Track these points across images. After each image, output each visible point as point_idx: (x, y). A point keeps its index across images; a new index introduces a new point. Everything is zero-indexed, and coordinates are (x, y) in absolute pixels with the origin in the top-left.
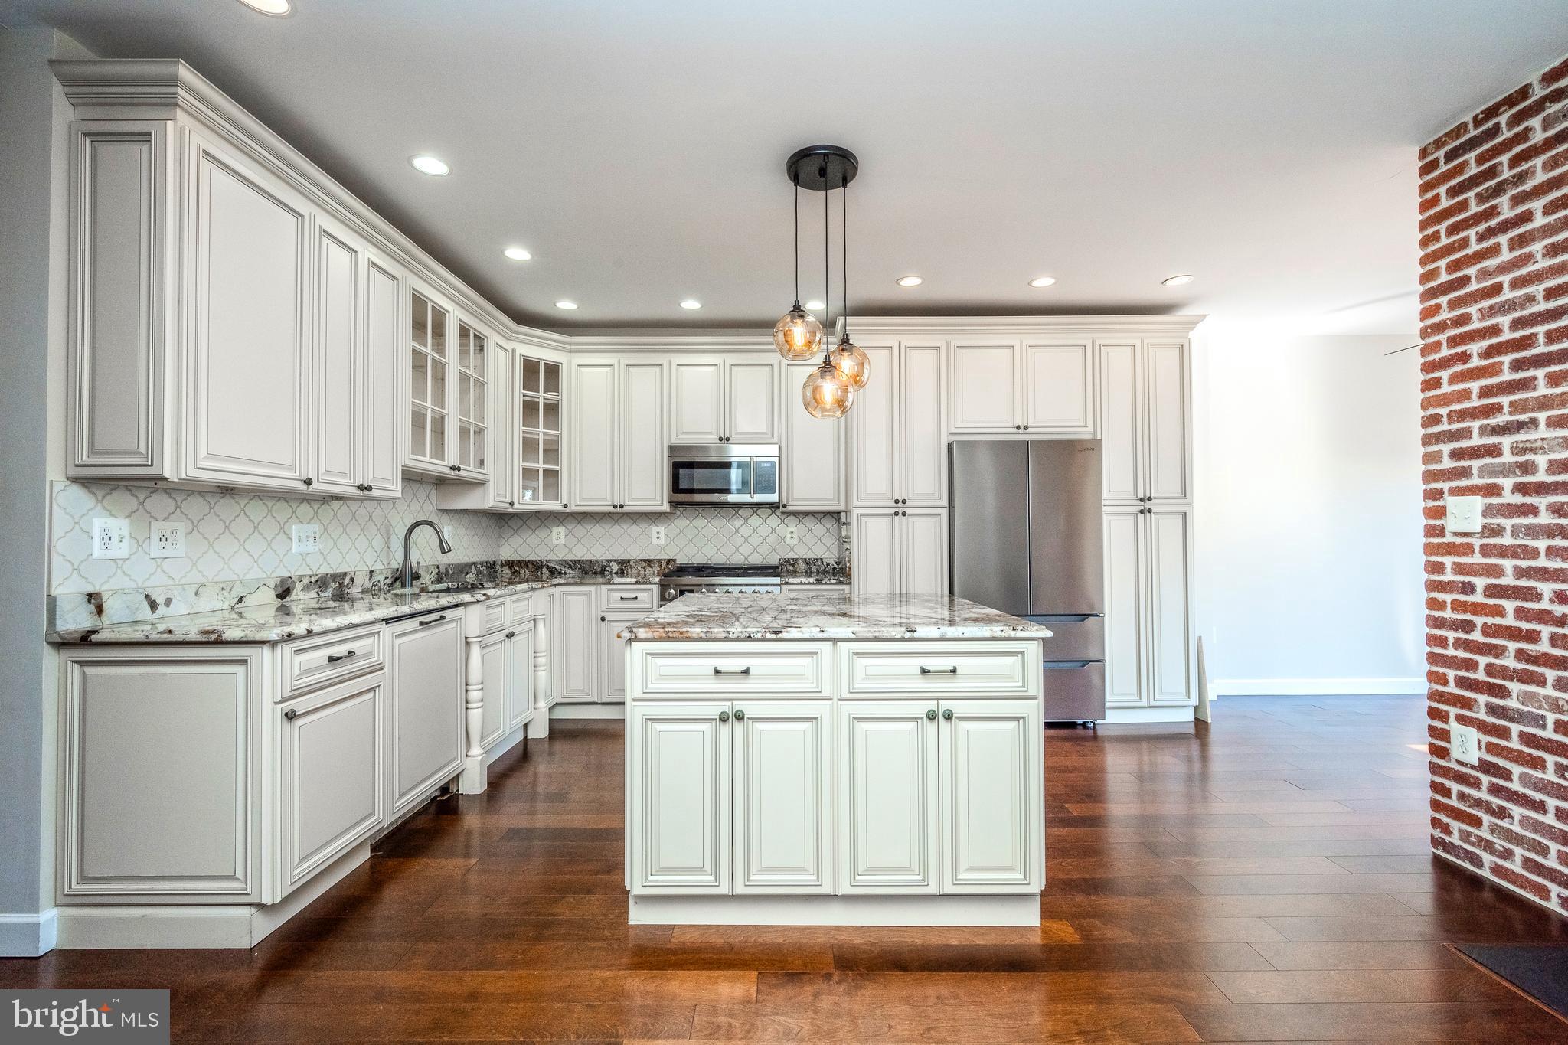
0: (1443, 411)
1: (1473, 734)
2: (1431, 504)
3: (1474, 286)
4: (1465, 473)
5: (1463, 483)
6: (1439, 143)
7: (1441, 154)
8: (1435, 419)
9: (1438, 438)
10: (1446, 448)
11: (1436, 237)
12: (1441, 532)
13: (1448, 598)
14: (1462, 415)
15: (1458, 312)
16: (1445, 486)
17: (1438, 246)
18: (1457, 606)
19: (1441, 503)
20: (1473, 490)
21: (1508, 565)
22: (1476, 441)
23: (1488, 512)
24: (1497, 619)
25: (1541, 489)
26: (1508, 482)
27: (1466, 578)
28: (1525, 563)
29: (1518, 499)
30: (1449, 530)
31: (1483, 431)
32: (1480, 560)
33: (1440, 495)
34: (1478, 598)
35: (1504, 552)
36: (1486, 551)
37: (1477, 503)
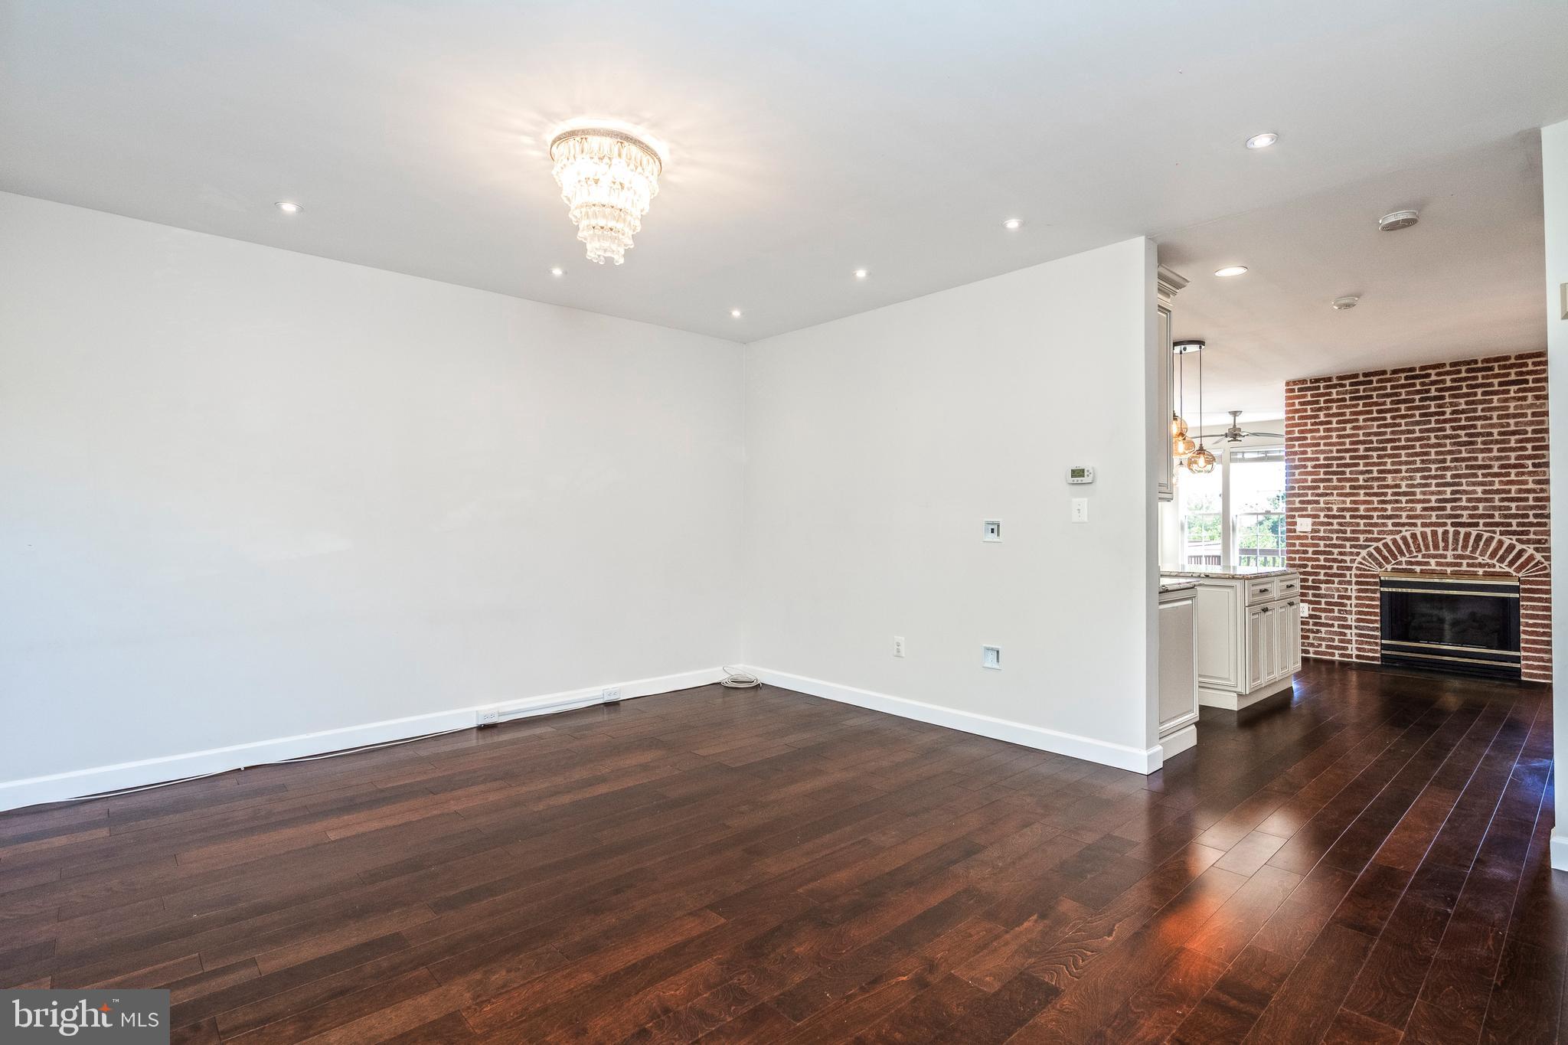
0: (1297, 485)
1: (1306, 605)
2: (1289, 520)
3: (1309, 441)
4: (1306, 509)
5: (1304, 513)
6: (1295, 383)
7: (1296, 387)
8: (1293, 488)
9: (1294, 495)
10: (1297, 500)
11: (1293, 418)
12: (1295, 531)
13: (1297, 556)
14: (1304, 488)
15: (1302, 449)
16: (1297, 514)
17: (1293, 422)
18: (1300, 559)
19: (1295, 520)
20: (1308, 516)
21: (1322, 543)
22: (1310, 498)
23: (1314, 524)
24: (1317, 563)
25: (1334, 517)
26: (1322, 514)
27: (1305, 548)
28: (1328, 542)
29: (1326, 520)
30: (1297, 530)
31: (1312, 494)
32: (1310, 541)
33: (1294, 517)
34: (1310, 555)
35: (1320, 539)
36: (1313, 538)
37: (1310, 521)
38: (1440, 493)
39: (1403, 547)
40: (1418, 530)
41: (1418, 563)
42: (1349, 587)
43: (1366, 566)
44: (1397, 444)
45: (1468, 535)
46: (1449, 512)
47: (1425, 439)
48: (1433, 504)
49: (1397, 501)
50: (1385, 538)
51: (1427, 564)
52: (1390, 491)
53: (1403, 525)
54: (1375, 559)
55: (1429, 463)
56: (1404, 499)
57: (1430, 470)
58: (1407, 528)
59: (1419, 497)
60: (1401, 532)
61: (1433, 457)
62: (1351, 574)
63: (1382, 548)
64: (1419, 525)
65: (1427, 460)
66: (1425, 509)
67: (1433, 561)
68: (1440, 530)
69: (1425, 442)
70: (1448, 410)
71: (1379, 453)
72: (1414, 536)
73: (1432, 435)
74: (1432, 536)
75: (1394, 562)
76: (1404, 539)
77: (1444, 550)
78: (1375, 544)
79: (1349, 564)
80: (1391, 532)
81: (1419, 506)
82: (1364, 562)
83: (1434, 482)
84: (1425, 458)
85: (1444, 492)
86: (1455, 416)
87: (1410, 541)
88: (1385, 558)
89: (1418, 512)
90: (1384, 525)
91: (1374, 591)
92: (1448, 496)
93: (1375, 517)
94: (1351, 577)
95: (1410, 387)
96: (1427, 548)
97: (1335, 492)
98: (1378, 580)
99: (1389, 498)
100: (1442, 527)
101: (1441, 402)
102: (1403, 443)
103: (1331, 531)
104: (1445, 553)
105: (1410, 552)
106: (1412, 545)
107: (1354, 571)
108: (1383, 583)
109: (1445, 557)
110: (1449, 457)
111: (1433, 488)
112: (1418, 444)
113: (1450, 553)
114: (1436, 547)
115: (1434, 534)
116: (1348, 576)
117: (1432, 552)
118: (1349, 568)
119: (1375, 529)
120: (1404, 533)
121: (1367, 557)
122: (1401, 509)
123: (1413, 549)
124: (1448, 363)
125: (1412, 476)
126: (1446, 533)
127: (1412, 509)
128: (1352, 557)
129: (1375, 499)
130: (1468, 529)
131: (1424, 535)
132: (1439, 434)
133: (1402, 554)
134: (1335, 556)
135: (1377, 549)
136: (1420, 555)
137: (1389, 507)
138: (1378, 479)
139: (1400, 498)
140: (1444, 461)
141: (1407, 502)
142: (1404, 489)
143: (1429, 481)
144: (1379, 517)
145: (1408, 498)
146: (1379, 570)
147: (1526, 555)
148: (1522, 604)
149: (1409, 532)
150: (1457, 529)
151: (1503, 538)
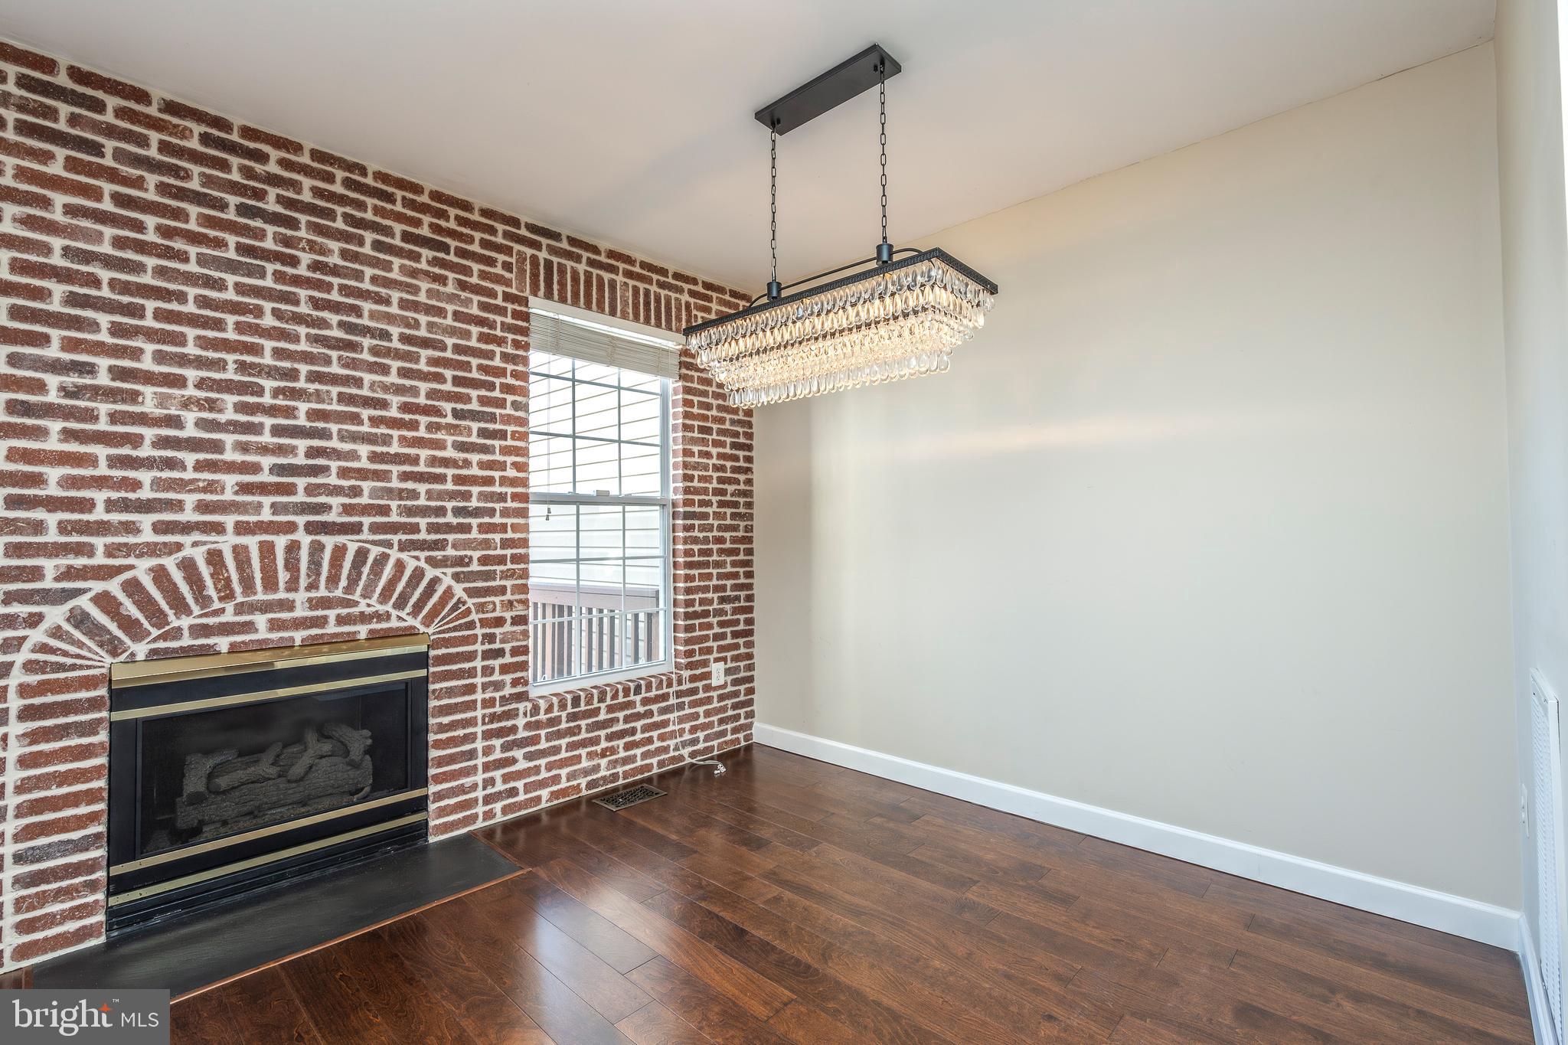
38: (280, 450)
39: (184, 588)
40: (226, 543)
41: (226, 629)
43: (64, 655)
44: (174, 306)
45: (339, 552)
46: (300, 497)
47: (251, 312)
48: (265, 477)
49: (171, 464)
50: (131, 567)
51: (249, 627)
52: (149, 433)
53: (186, 528)
54: (95, 630)
55: (259, 374)
56: (190, 458)
57: (259, 391)
58: (197, 536)
59: (230, 455)
60: (179, 547)
61: (268, 360)
63: (121, 597)
64: (230, 527)
65: (252, 365)
66: (245, 488)
67: (261, 620)
68: (281, 542)
69: (249, 319)
70: (306, 258)
71: (118, 318)
72: (215, 558)
73: (268, 306)
74: (262, 558)
75: (155, 632)
76: (188, 567)
77: (288, 590)
78: (97, 586)
80: (152, 550)
81: (230, 480)
82: (54, 644)
83: (268, 422)
84: (249, 359)
85: (292, 450)
86: (318, 276)
87: (205, 571)
88: (130, 626)
89: (228, 496)
90: (130, 528)
92: (300, 460)
93: (100, 507)
95: (214, 167)
96: (248, 585)
98: (102, 691)
99: (146, 451)
100: (286, 533)
101: (289, 233)
102: (190, 308)
104: (291, 596)
105: (203, 600)
106: (209, 582)
107: (19, 677)
108: (121, 697)
109: (289, 606)
110: (304, 369)
111: (266, 438)
112: (231, 319)
113: (301, 597)
114: (270, 583)
115: (267, 550)
117: (261, 596)
119: (99, 542)
120: (187, 552)
121: (66, 628)
122: (181, 485)
123: (210, 592)
124: (308, 145)
125: (214, 401)
126: (293, 548)
127: (211, 487)
129: (101, 452)
130: (341, 539)
131: (240, 553)
132: (283, 307)
133: (181, 607)
135: (105, 601)
136: (230, 607)
137: (145, 476)
138: (110, 394)
139: (180, 455)
140: (293, 375)
141: (199, 466)
142: (190, 431)
143: (256, 419)
144: (111, 505)
145: (202, 456)
146: (108, 660)
147: (440, 590)
148: (431, 687)
149: (205, 548)
150: (318, 538)
151: (404, 556)
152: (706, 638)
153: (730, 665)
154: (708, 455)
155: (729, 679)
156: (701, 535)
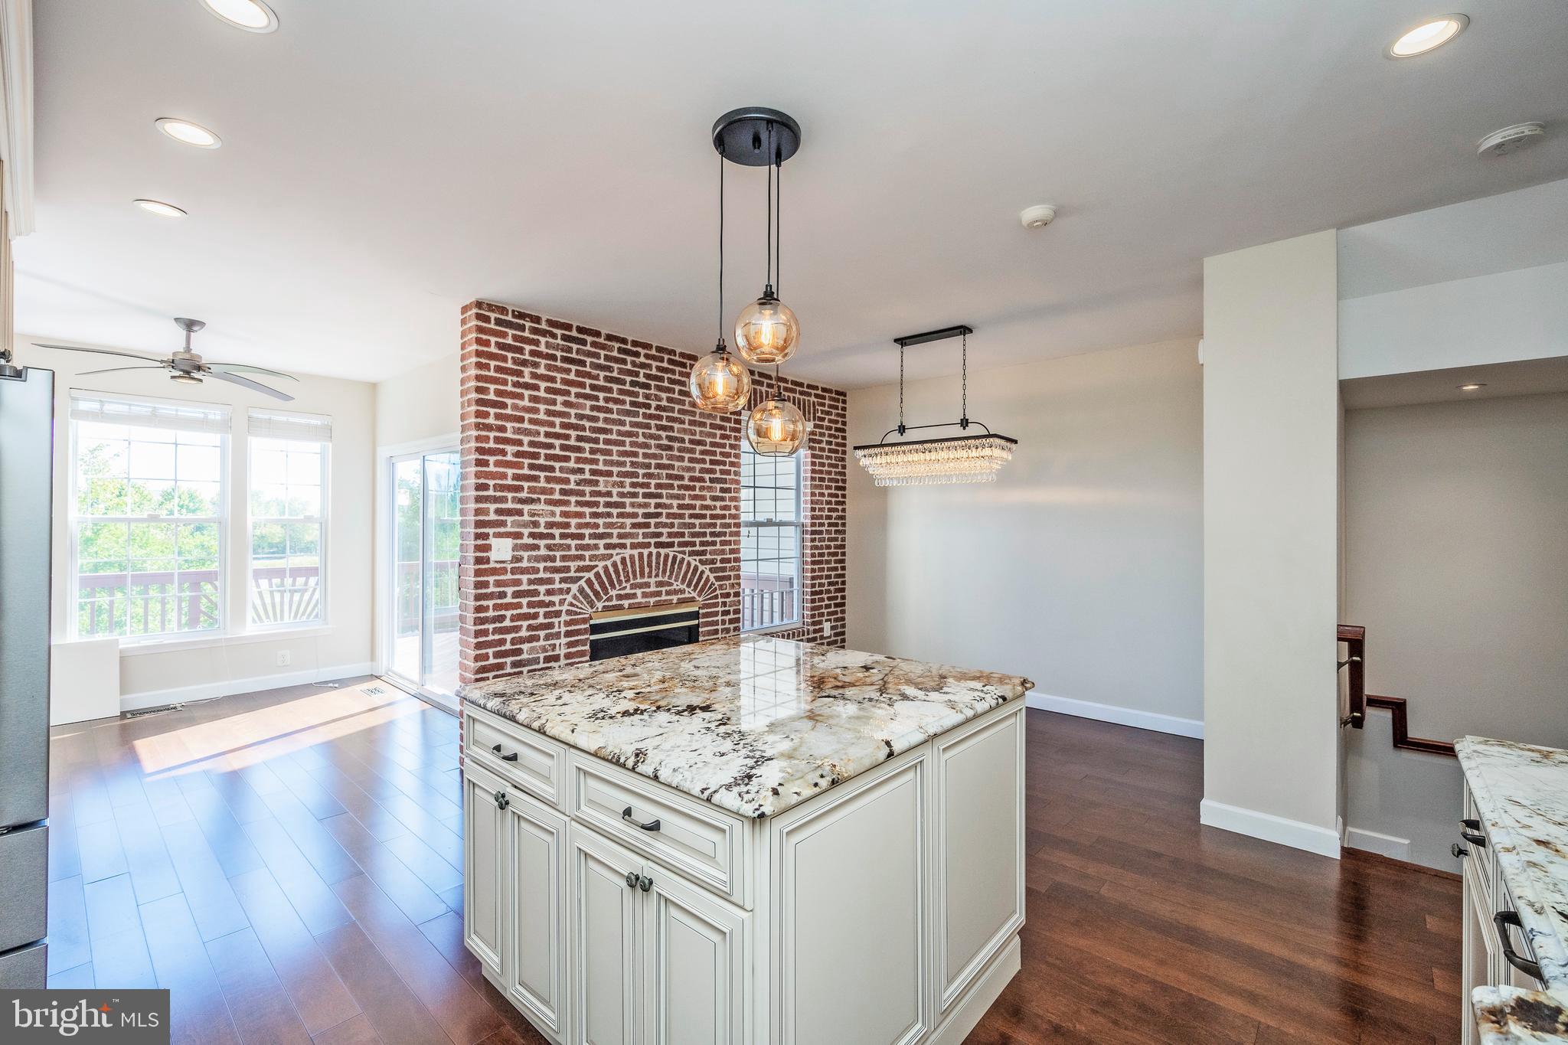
0: (491, 483)
2: (480, 542)
4: (503, 524)
5: (502, 530)
7: (491, 316)
8: (485, 487)
9: (486, 499)
10: (492, 507)
11: (486, 367)
12: (487, 561)
13: (491, 603)
14: (503, 488)
15: (500, 423)
16: (491, 531)
17: (486, 374)
18: (495, 607)
19: (487, 542)
20: (508, 535)
21: (525, 578)
22: (510, 505)
23: (515, 548)
24: (519, 611)
25: (541, 536)
26: (526, 531)
27: (501, 589)
28: (533, 577)
29: (531, 541)
30: (492, 559)
31: (514, 499)
32: (509, 576)
33: (486, 536)
34: (509, 600)
35: (523, 571)
36: (514, 571)
37: (509, 542)
38: (645, 505)
39: (614, 576)
40: (627, 553)
41: (627, 596)
42: (557, 642)
43: (577, 607)
45: (666, 557)
46: (652, 529)
48: (640, 519)
49: (609, 515)
50: (597, 566)
51: (635, 596)
52: (602, 500)
53: (614, 546)
54: (586, 596)
55: (638, 467)
56: (615, 511)
57: (638, 475)
58: (618, 550)
59: (628, 509)
60: (611, 556)
61: (640, 459)
62: (560, 622)
63: (594, 580)
64: (628, 545)
65: (635, 462)
66: (633, 525)
67: (640, 592)
68: (646, 552)
69: (634, 439)
70: (654, 404)
71: (592, 445)
72: (624, 561)
73: (641, 431)
74: (639, 560)
75: (604, 598)
76: (615, 565)
77: (648, 577)
78: (587, 575)
79: (557, 608)
80: (605, 557)
81: (628, 522)
82: (575, 602)
83: (641, 491)
84: (634, 459)
85: (649, 505)
86: (658, 412)
87: (620, 567)
88: (596, 593)
89: (628, 529)
90: (596, 547)
91: (583, 643)
92: (652, 510)
93: (587, 537)
94: (559, 627)
95: (622, 364)
96: (635, 574)
97: (543, 497)
98: (588, 625)
99: (601, 509)
100: (647, 547)
101: (648, 392)
102: (614, 436)
103: (537, 559)
104: (649, 580)
105: (620, 582)
106: (622, 574)
107: (564, 617)
108: (596, 629)
109: (649, 585)
110: (653, 462)
111: (640, 499)
113: (653, 580)
114: (642, 575)
115: (641, 555)
116: (557, 625)
117: (639, 580)
118: (558, 614)
119: (587, 554)
120: (614, 558)
121: (578, 594)
122: (612, 525)
123: (622, 578)
124: (655, 344)
125: (623, 482)
126: (650, 555)
127: (622, 525)
128: (562, 597)
129: (587, 510)
130: (667, 550)
131: (632, 557)
132: (646, 431)
133: (613, 586)
134: (541, 598)
136: (628, 585)
137: (601, 521)
138: (589, 482)
139: (612, 510)
140: (649, 466)
141: (618, 515)
142: (615, 498)
143: (637, 490)
144: (590, 536)
145: (619, 510)
146: (590, 610)
147: (705, 577)
148: (701, 630)
149: (620, 556)
150: (658, 550)
151: (690, 559)
152: (821, 607)
153: (833, 624)
154: (822, 495)
155: (833, 632)
156: (819, 544)
